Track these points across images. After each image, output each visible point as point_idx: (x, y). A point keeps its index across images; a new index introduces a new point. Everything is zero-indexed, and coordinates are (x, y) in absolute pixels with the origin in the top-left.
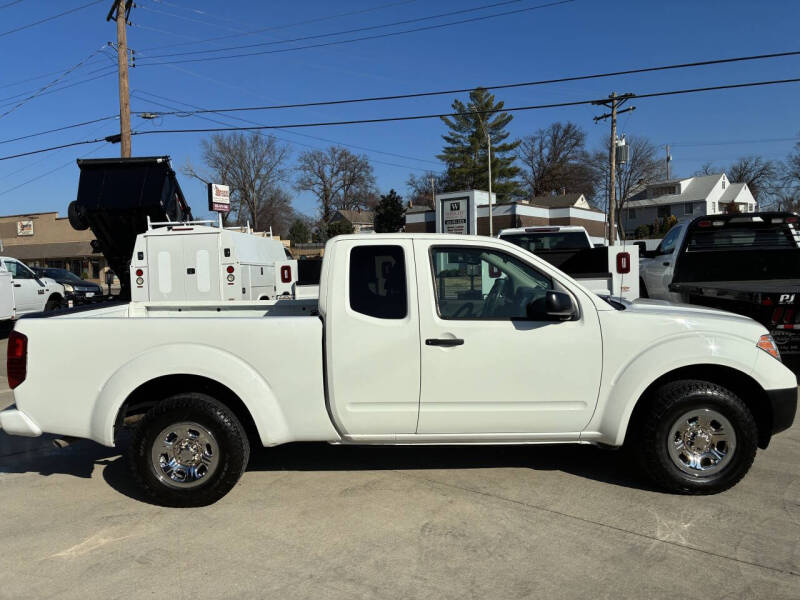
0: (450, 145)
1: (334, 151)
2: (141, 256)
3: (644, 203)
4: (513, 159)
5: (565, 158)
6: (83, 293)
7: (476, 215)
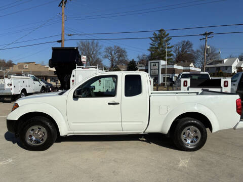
0: (151, 46)
1: (115, 47)
2: (74, 76)
3: (212, 66)
4: (171, 51)
5: (186, 51)
6: (48, 86)
7: (161, 67)
